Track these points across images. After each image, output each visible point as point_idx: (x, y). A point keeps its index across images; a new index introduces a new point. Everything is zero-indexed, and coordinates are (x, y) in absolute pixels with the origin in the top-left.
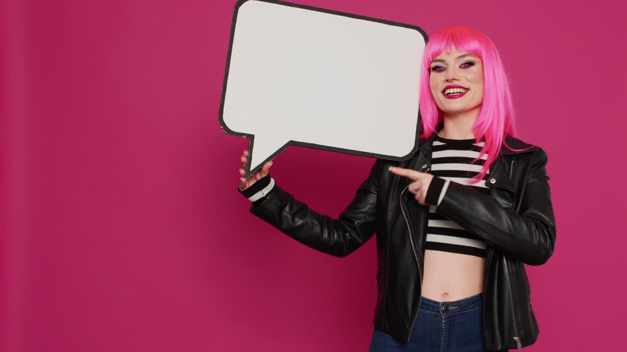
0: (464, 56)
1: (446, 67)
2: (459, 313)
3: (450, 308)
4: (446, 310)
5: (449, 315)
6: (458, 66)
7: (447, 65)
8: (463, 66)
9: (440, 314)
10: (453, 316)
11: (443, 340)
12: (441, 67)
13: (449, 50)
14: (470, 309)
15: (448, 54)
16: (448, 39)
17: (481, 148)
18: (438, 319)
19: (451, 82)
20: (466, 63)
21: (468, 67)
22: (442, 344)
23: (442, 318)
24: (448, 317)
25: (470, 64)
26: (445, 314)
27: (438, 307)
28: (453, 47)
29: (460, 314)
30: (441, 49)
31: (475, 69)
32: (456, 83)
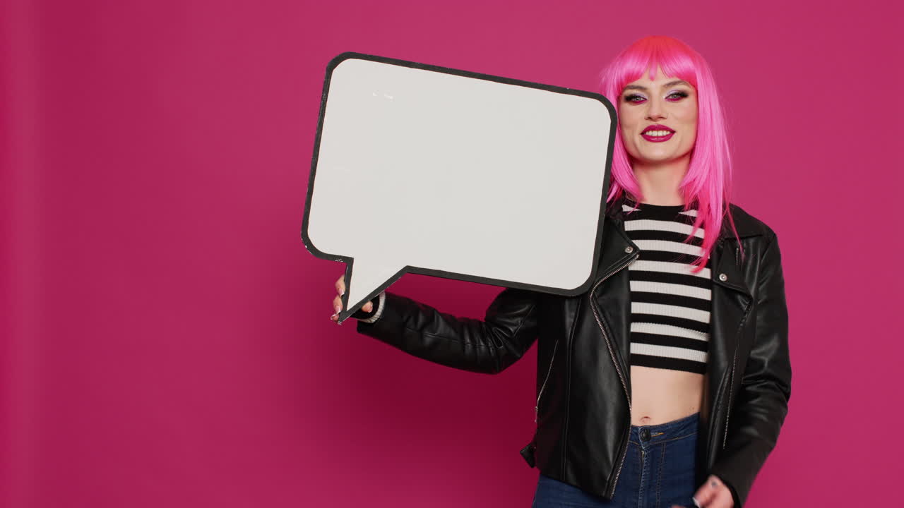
0: (674, 83)
1: (646, 97)
2: (665, 441)
3: (653, 435)
4: (648, 438)
5: (651, 444)
6: (664, 97)
7: (650, 95)
8: (671, 97)
9: (639, 443)
10: (657, 445)
11: (642, 480)
12: (639, 97)
13: (653, 73)
14: (681, 435)
15: (652, 79)
16: (652, 56)
17: (694, 218)
18: (635, 450)
19: (655, 121)
20: (676, 94)
21: (678, 99)
22: (642, 486)
23: (641, 449)
24: (651, 447)
25: (682, 95)
26: (646, 443)
27: (637, 434)
28: (659, 70)
29: (667, 443)
30: (642, 70)
31: (687, 103)
32: (661, 122)
